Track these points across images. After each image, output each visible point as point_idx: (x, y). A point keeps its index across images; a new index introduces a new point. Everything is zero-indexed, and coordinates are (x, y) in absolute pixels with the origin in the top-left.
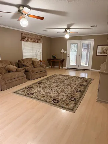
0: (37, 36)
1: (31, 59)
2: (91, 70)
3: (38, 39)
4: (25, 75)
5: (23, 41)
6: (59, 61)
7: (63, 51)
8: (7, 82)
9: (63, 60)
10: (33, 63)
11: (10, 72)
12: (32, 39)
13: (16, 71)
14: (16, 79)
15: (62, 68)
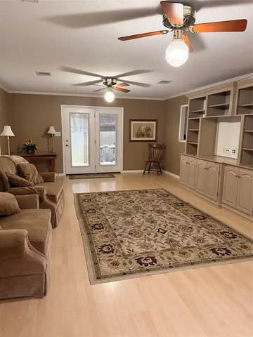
2: (122, 172)
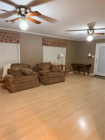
0: (61, 40)
1: (50, 63)
3: (61, 43)
4: (38, 79)
5: (45, 45)
6: (84, 66)
7: (90, 55)
8: (17, 85)
9: (90, 66)
10: (51, 67)
11: (24, 75)
12: (54, 43)
13: (30, 75)
14: (28, 83)
15: (88, 74)
